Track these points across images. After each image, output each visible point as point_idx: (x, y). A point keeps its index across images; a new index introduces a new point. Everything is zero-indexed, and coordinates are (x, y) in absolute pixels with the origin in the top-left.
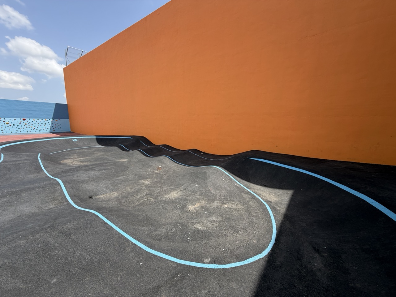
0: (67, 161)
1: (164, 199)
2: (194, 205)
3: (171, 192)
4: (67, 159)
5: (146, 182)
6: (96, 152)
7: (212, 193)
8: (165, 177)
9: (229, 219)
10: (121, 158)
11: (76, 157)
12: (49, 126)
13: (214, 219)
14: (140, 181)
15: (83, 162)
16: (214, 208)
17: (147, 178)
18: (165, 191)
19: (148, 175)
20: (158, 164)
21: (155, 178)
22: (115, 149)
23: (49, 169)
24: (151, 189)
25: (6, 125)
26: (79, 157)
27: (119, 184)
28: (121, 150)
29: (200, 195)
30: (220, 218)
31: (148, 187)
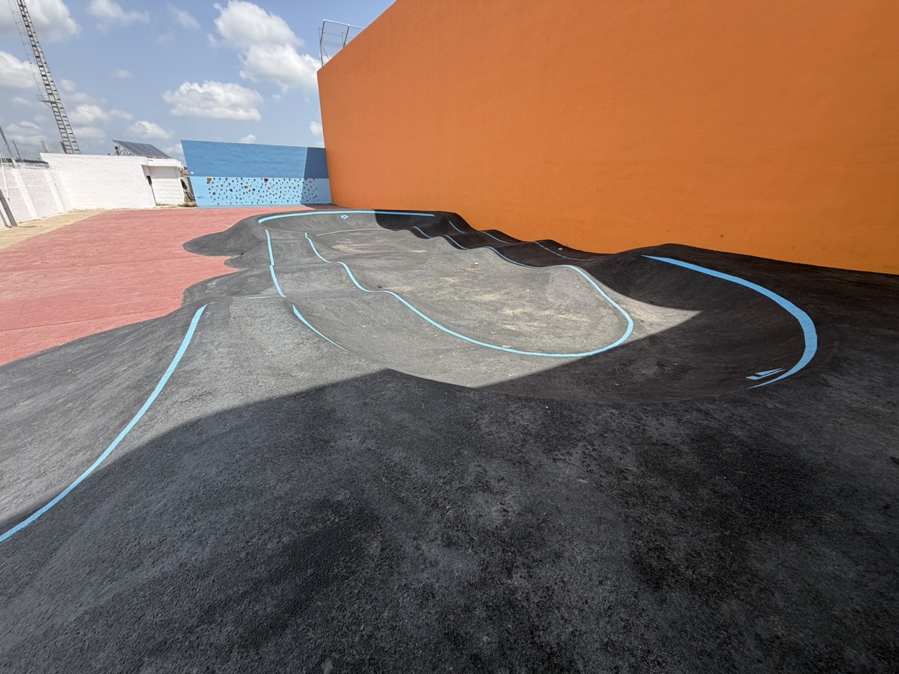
0: (341, 247)
1: (473, 300)
2: (513, 309)
3: (485, 293)
4: (339, 244)
5: (452, 280)
6: (377, 237)
7: (548, 301)
8: (481, 277)
9: (557, 327)
10: (416, 248)
11: (350, 242)
12: (300, 190)
13: (536, 324)
14: (442, 278)
15: (362, 249)
16: (541, 316)
17: (453, 276)
18: (477, 292)
19: (455, 273)
20: (474, 260)
21: (466, 276)
22: (407, 234)
23: (322, 254)
24: (458, 287)
25: (245, 190)
26: (354, 243)
27: (413, 278)
28: (415, 237)
29: (527, 301)
30: (544, 325)
31: (453, 285)
